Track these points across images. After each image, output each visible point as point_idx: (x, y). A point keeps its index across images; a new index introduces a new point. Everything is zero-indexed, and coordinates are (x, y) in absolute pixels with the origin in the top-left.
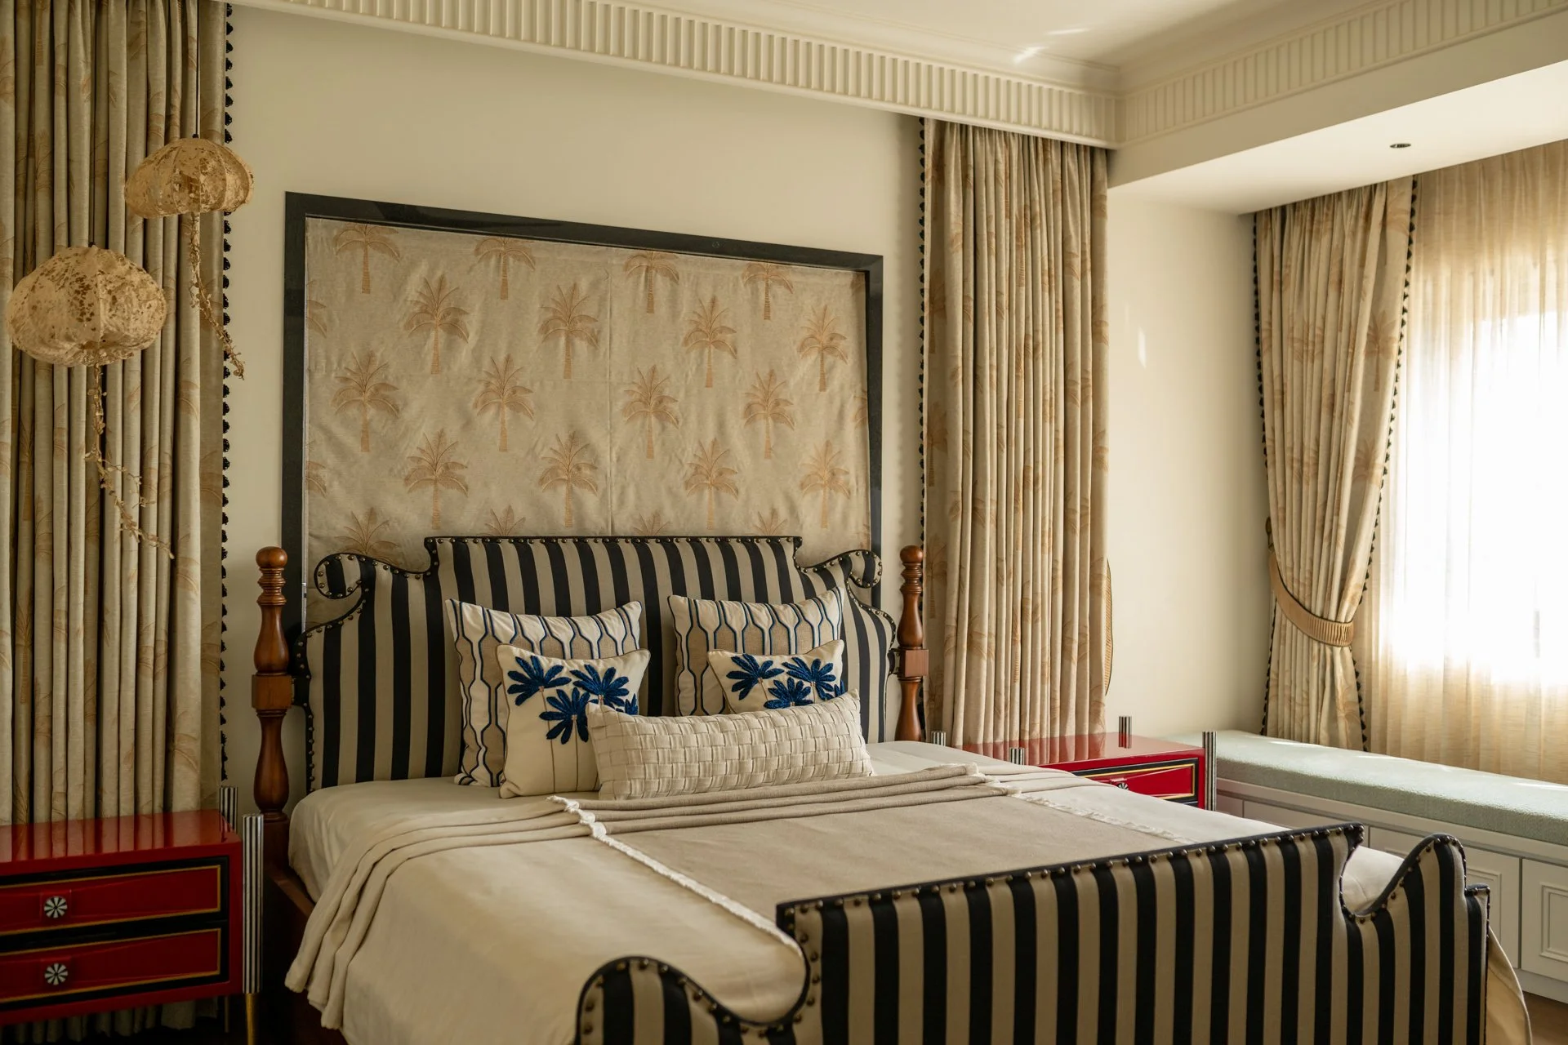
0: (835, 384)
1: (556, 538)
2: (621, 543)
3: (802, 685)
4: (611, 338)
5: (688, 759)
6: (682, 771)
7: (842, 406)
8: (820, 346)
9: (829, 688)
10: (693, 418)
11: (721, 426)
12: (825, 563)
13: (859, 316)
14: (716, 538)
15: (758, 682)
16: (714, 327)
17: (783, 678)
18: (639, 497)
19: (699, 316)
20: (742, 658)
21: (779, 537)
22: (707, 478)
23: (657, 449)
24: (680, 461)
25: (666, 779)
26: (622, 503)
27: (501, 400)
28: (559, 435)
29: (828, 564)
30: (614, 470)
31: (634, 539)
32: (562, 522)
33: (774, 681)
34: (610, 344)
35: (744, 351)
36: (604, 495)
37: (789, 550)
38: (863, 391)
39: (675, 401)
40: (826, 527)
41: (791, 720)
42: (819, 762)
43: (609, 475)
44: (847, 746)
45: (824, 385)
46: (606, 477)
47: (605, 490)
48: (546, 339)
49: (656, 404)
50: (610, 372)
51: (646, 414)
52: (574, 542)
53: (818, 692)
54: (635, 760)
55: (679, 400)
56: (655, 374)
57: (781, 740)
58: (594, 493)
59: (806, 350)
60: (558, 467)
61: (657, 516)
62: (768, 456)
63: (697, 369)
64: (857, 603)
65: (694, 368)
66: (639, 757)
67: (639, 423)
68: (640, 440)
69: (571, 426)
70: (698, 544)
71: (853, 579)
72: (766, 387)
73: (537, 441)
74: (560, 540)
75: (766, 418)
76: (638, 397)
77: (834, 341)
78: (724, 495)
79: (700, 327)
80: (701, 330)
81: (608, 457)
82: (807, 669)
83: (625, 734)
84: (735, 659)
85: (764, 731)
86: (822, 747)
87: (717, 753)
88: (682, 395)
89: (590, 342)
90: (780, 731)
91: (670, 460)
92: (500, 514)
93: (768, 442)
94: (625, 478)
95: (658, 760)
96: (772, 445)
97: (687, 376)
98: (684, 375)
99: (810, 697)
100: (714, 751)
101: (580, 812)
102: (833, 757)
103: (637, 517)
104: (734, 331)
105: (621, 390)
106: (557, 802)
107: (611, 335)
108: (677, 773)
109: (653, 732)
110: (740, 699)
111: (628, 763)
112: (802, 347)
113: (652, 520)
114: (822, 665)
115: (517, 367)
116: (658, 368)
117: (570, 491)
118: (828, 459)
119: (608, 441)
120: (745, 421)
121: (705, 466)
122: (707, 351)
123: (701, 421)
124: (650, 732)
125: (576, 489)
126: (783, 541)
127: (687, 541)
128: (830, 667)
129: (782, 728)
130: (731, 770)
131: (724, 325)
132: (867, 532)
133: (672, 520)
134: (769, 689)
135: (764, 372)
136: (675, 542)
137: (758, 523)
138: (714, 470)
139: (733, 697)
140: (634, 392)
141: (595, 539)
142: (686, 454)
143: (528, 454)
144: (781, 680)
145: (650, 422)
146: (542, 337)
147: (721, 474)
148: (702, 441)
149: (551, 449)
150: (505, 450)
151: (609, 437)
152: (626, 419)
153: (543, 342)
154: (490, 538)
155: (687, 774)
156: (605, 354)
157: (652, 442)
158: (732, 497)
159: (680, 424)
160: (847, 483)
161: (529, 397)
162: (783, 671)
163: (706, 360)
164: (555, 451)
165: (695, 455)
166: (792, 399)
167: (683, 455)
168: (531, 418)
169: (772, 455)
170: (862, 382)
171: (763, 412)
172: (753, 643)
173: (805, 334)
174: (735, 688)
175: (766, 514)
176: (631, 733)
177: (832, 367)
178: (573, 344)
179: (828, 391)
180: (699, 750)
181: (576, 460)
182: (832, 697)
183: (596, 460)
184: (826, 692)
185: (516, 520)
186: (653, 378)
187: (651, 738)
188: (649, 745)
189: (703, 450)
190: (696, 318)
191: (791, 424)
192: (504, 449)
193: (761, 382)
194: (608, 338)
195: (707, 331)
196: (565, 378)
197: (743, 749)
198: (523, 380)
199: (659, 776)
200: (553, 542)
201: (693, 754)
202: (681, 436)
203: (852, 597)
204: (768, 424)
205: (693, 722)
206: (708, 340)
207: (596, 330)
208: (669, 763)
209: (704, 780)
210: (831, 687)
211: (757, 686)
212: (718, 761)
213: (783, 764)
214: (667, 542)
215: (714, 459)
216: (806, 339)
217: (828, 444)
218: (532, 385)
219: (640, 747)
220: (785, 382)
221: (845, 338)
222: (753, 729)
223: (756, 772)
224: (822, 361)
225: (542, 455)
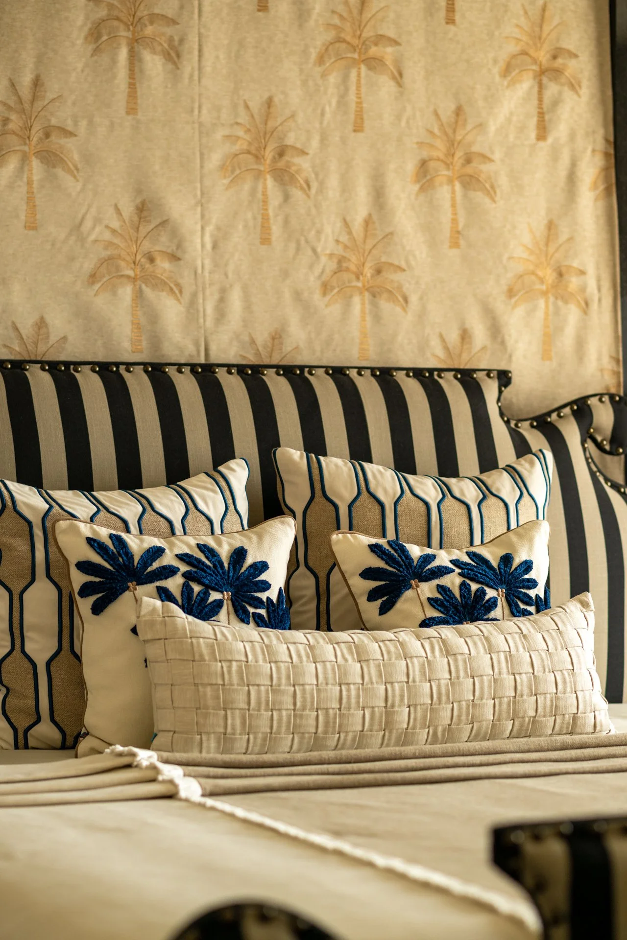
0: (560, 131)
1: (117, 364)
2: (221, 374)
3: (485, 594)
4: (200, 51)
5: (299, 704)
6: (289, 722)
7: (574, 165)
8: (534, 67)
9: (528, 600)
10: (333, 182)
11: (379, 195)
12: (549, 414)
13: (598, 21)
14: (373, 370)
15: (410, 587)
16: (365, 35)
17: (453, 581)
18: (248, 307)
19: (341, 17)
20: (387, 547)
21: (475, 371)
22: (358, 278)
23: (276, 230)
24: (314, 250)
25: (260, 735)
26: (221, 314)
27: (26, 148)
28: (120, 207)
29: (554, 416)
30: (207, 262)
31: (241, 369)
32: (126, 344)
33: (438, 585)
34: (200, 61)
35: (414, 73)
36: (192, 303)
37: (490, 390)
38: (607, 140)
39: (303, 153)
40: (550, 359)
41: (475, 644)
42: (521, 715)
43: (200, 271)
44: (569, 689)
45: (543, 132)
46: (196, 273)
47: (194, 295)
48: (97, 51)
49: (274, 157)
50: (200, 107)
51: (259, 175)
52: (146, 371)
53: (510, 605)
54: (210, 702)
55: (311, 152)
56: (272, 110)
57: (458, 678)
58: (178, 300)
59: (514, 74)
60: (119, 257)
61: (277, 337)
62: (455, 244)
63: (339, 102)
64: (601, 479)
65: (334, 102)
66: (218, 698)
67: (247, 187)
68: (249, 215)
69: (139, 191)
70: (345, 378)
71: (594, 440)
72: (451, 135)
73: (86, 213)
74: (122, 369)
75: (450, 181)
76: (245, 147)
77: (560, 61)
78: (386, 306)
79: (342, 35)
80: (344, 41)
81: (199, 241)
82: (491, 567)
83: (197, 657)
84: (375, 549)
85: (428, 662)
86: (526, 691)
87: (349, 697)
88: (315, 143)
89: (167, 56)
90: (456, 661)
91: (298, 249)
92: (27, 328)
93: (454, 221)
94: (226, 275)
95: (249, 703)
96: (461, 226)
97: (323, 114)
98: (319, 111)
99: (497, 613)
100: (344, 693)
101: (160, 765)
102: (545, 708)
103: (247, 339)
104: (397, 43)
105: (219, 134)
106: (120, 755)
107: (200, 46)
108: (279, 727)
109: (244, 659)
110: (380, 614)
111: (199, 707)
112: (507, 70)
113: (270, 344)
114: (517, 562)
115: (50, 96)
116: (276, 100)
117: (139, 295)
118: (551, 250)
119: (198, 216)
120: (416, 187)
121: (354, 259)
122: (353, 74)
123: (346, 187)
124: (237, 658)
125: (147, 291)
126: (480, 376)
127: (327, 373)
128: (527, 566)
129: (459, 657)
130: (371, 725)
131: (381, 32)
132: (615, 369)
133: (302, 345)
134: (429, 599)
135: (447, 109)
136: (307, 374)
137: (440, 352)
138: (368, 265)
139: (370, 609)
140: (238, 138)
141: (180, 367)
142: (323, 239)
143: (70, 234)
144: (449, 585)
145: (265, 188)
146: (91, 47)
147: (379, 272)
148: (348, 219)
149: (107, 227)
150: (35, 228)
151: (199, 209)
152: (226, 181)
153: (92, 56)
154: (11, 362)
155: (296, 730)
156: (191, 76)
157: (268, 219)
158: (398, 309)
159: (313, 191)
160: (583, 289)
161: (69, 144)
162: (453, 571)
163: (353, 89)
164: (114, 231)
165: (337, 241)
166: (493, 152)
167: (319, 240)
168: (75, 177)
169: (462, 242)
170: (605, 126)
171: (445, 173)
172: (412, 526)
173: (512, 48)
174: (373, 596)
175: (453, 337)
176: (207, 658)
177: (556, 103)
178: (140, 60)
179: (550, 140)
180: (318, 691)
181: (146, 246)
182: (530, 614)
183: (179, 246)
184: (522, 606)
185: (53, 339)
186: (267, 117)
187: (240, 667)
188: (235, 679)
189: (350, 233)
190: (336, 21)
191: (491, 192)
192: (32, 225)
193: (442, 125)
194: (196, 53)
195: (355, 42)
196: (128, 113)
197: (393, 690)
198: (62, 116)
199: (248, 729)
200: (112, 371)
201: (308, 696)
202: (314, 211)
203: (594, 469)
204: (453, 192)
205: (312, 641)
206: (356, 56)
207: (176, 38)
208: (266, 710)
209: (325, 739)
210: (530, 597)
211: (409, 594)
212: (349, 708)
213: (459, 716)
214: (295, 374)
215: (368, 247)
216: (514, 56)
217: (551, 226)
218: (76, 123)
219: (220, 682)
220: (481, 125)
221: (576, 56)
222: (411, 657)
223: (414, 728)
224: (540, 92)
225: (93, 237)
